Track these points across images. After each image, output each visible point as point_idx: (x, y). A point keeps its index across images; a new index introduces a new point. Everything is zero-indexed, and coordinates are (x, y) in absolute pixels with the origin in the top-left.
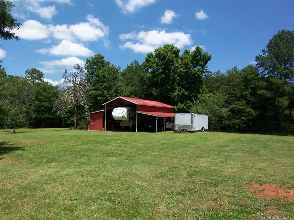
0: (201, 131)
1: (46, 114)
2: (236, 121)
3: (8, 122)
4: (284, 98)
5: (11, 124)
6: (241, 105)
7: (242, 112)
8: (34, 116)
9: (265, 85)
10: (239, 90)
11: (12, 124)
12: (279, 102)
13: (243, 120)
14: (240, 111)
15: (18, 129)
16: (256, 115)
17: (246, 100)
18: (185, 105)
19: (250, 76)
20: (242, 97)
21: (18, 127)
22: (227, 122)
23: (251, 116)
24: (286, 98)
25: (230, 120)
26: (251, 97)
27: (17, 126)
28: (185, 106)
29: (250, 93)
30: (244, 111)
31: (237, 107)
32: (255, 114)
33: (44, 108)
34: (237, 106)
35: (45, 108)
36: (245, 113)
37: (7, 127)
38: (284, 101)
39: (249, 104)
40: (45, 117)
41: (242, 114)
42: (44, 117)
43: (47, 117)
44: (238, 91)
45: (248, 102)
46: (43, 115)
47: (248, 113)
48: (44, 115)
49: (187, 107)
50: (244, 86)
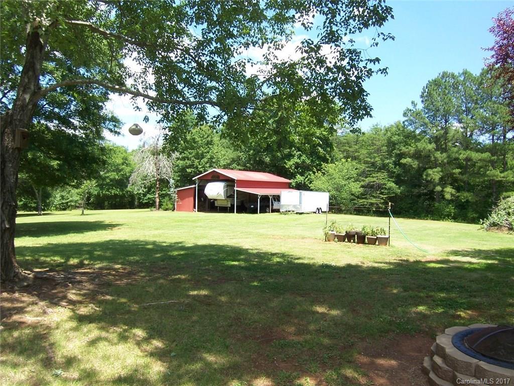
0: (315, 213)
1: (112, 189)
2: (374, 201)
3: (56, 201)
4: (435, 170)
5: (60, 204)
6: (380, 178)
7: (383, 188)
8: (96, 193)
9: (412, 151)
10: (381, 157)
11: (63, 203)
12: (427, 175)
13: (382, 198)
14: (380, 187)
15: (71, 210)
16: (401, 193)
17: (388, 171)
18: (306, 177)
19: (395, 138)
20: (384, 167)
21: (70, 208)
22: (361, 201)
23: (394, 193)
24: (439, 169)
25: (366, 198)
26: (395, 167)
27: (69, 206)
28: (306, 179)
29: (394, 162)
30: (384, 186)
31: (374, 182)
32: (399, 191)
33: (109, 181)
34: (375, 179)
35: (111, 180)
36: (386, 188)
37: (55, 208)
38: (435, 173)
39: (392, 177)
40: (111, 193)
41: (382, 191)
42: (109, 193)
43: (114, 193)
44: (377, 159)
45: (391, 175)
46: (108, 190)
47: (389, 189)
48: (110, 190)
49: (308, 180)
50: (387, 151)
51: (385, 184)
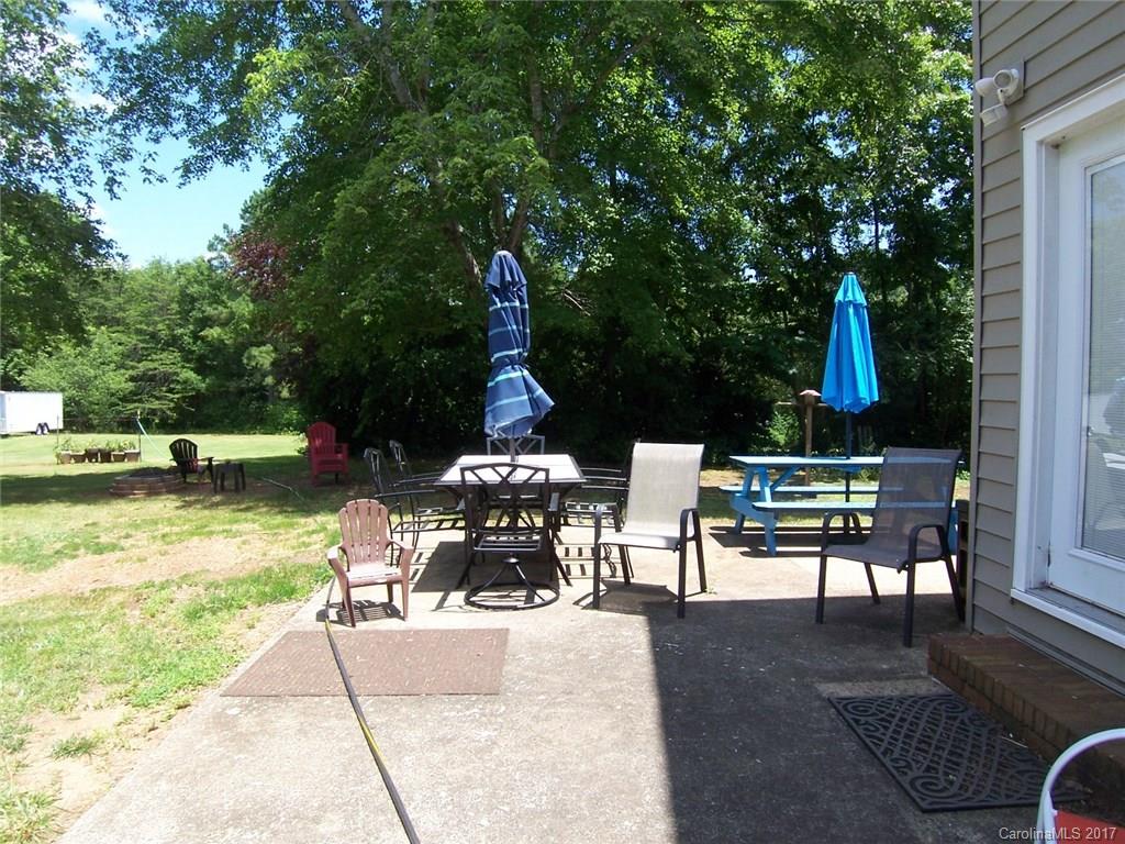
0: (35, 433)
2: (156, 405)
4: (263, 348)
6: (166, 361)
7: (173, 381)
9: (224, 315)
10: (167, 322)
12: (250, 358)
13: (172, 400)
14: (167, 379)
16: (207, 389)
17: (181, 350)
18: (9, 362)
19: (194, 289)
20: (174, 342)
22: (132, 406)
23: (193, 389)
24: (269, 347)
25: (140, 401)
26: (194, 343)
28: (10, 366)
29: (192, 332)
30: (175, 378)
31: (156, 369)
32: (204, 385)
34: (156, 365)
36: (178, 381)
38: (264, 355)
39: (188, 361)
41: (172, 386)
44: (160, 326)
45: (187, 356)
47: (185, 382)
49: (14, 367)
50: (179, 313)
51: (176, 374)
